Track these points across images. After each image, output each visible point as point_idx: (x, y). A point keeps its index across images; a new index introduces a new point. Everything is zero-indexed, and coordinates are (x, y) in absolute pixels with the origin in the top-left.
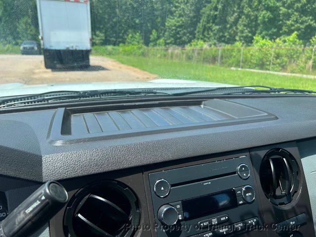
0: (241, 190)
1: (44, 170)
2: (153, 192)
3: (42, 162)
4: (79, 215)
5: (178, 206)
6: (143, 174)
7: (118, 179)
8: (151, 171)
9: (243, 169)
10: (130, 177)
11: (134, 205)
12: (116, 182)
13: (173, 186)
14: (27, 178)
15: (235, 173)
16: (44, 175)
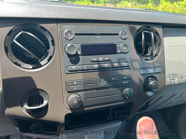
0: (120, 45)
2: (63, 36)
5: (78, 46)
6: (57, 25)
7: (40, 25)
8: (63, 24)
9: (124, 33)
10: (49, 25)
12: (40, 27)
13: (76, 34)
15: (117, 34)
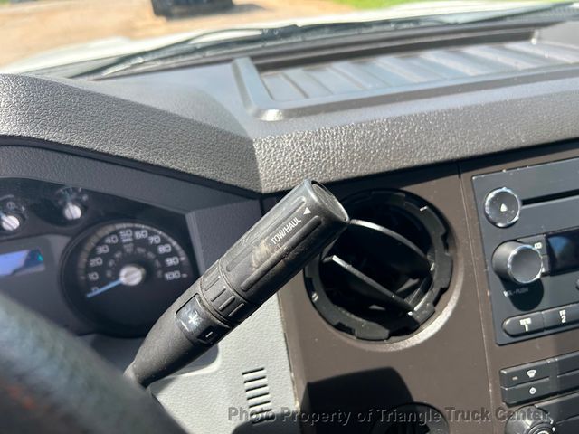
1: (261, 170)
2: (484, 217)
3: (254, 151)
4: (336, 259)
5: (538, 245)
6: (460, 177)
8: (478, 172)
10: (434, 183)
11: (440, 241)
12: (404, 195)
13: (525, 202)
14: (235, 184)
16: (262, 178)
